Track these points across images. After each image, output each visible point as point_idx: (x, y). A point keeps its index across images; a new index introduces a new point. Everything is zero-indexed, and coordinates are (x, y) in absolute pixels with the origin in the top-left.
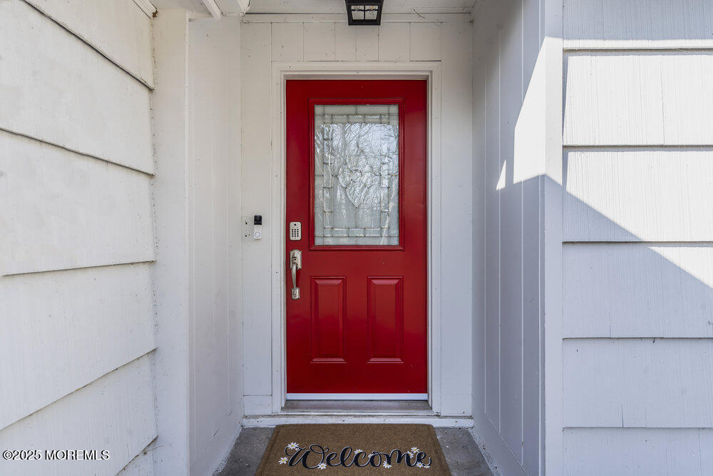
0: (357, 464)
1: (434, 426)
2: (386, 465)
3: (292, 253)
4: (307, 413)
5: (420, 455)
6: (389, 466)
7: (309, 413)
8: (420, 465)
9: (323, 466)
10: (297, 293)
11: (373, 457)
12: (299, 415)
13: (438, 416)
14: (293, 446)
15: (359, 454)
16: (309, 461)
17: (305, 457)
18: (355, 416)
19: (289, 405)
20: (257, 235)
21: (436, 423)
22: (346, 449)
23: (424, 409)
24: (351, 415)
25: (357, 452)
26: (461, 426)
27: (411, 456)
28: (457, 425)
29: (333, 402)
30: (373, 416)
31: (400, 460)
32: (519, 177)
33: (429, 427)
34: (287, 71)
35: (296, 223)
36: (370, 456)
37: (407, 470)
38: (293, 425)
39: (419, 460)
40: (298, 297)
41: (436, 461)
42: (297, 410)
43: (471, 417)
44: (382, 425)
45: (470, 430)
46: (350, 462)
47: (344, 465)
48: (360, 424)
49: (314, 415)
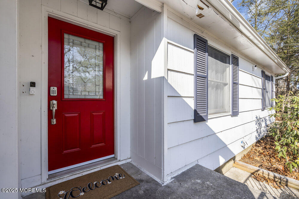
0: (97, 187)
1: (119, 165)
2: (109, 183)
3: (51, 102)
4: (62, 177)
5: (119, 175)
6: (110, 183)
7: (64, 177)
8: (121, 178)
9: (82, 194)
10: (54, 122)
11: (102, 182)
12: (58, 179)
13: (119, 161)
14: (61, 193)
15: (96, 184)
16: (74, 194)
17: (71, 194)
18: (87, 171)
19: (50, 177)
20: (33, 92)
21: (119, 163)
22: (89, 184)
23: (114, 160)
24: (85, 171)
25: (95, 183)
26: (127, 162)
27: (117, 176)
28: (126, 162)
29: (74, 169)
30: (95, 168)
31: (113, 179)
32: (153, 76)
33: (117, 165)
34: (50, 12)
35: (54, 87)
36: (101, 182)
37: (118, 181)
38: (57, 185)
39: (120, 177)
40: (55, 123)
41: (126, 175)
42: (57, 177)
43: (130, 158)
44: (100, 170)
45: (131, 162)
46: (94, 188)
47: (92, 189)
48: (91, 173)
49: (66, 177)
